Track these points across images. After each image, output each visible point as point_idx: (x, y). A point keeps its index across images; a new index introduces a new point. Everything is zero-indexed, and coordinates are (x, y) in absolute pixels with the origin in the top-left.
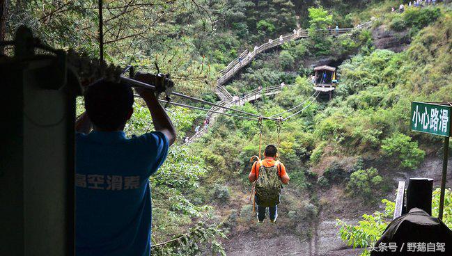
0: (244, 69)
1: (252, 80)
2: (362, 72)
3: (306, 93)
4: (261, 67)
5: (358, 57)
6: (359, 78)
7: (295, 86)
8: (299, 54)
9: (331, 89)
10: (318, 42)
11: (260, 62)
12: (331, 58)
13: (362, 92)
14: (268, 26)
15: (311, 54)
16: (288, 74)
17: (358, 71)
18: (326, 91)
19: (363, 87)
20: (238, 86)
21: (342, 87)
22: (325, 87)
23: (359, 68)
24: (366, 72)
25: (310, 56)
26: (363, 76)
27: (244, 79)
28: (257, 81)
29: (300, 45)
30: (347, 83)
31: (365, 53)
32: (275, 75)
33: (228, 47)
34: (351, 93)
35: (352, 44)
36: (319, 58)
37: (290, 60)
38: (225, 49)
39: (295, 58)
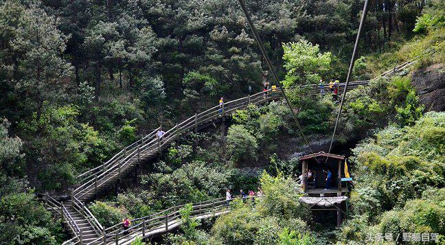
0: (148, 165)
1: (167, 188)
2: (407, 159)
3: (283, 212)
4: (188, 159)
5: (391, 131)
6: (401, 172)
7: (260, 197)
8: (267, 132)
9: (339, 199)
10: (304, 106)
11: (186, 150)
12: (332, 138)
13: (413, 204)
14: (204, 81)
15: (291, 131)
16: (245, 172)
17: (396, 158)
18: (327, 204)
19: (414, 192)
20: (128, 204)
21: (364, 192)
22: (326, 195)
23: (397, 150)
24: (414, 157)
25: (292, 136)
26: (411, 166)
27: (147, 187)
28: (178, 189)
29: (269, 115)
30: (375, 183)
31: (404, 122)
32: (217, 174)
33: (118, 120)
34: (388, 206)
35: (374, 106)
36: (310, 140)
37: (250, 143)
38: (110, 125)
39: (259, 140)
